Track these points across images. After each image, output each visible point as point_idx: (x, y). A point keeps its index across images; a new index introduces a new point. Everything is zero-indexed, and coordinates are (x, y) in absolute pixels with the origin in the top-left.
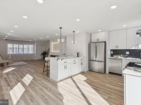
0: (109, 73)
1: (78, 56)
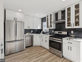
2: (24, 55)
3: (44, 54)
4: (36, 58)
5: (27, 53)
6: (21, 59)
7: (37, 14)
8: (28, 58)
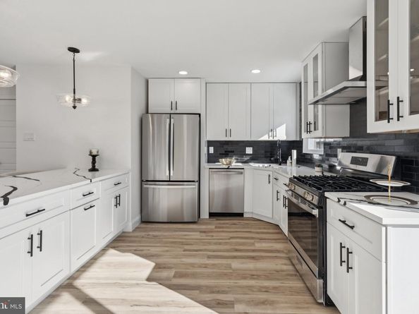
0: (212, 215)
1: (94, 169)
2: (186, 235)
3: (253, 258)
4: (209, 257)
5: (198, 233)
6: (167, 243)
7: (256, 71)
8: (186, 247)
